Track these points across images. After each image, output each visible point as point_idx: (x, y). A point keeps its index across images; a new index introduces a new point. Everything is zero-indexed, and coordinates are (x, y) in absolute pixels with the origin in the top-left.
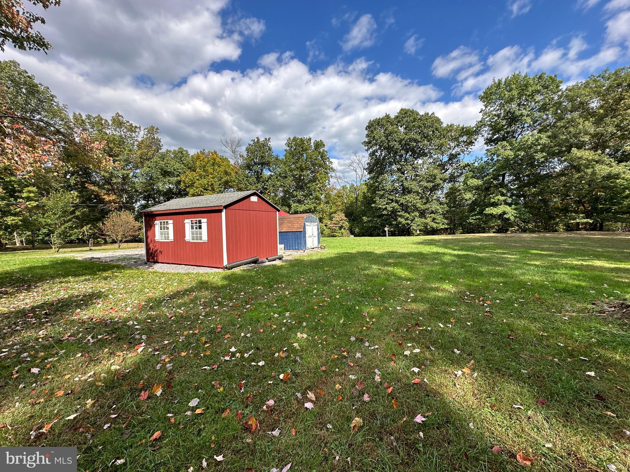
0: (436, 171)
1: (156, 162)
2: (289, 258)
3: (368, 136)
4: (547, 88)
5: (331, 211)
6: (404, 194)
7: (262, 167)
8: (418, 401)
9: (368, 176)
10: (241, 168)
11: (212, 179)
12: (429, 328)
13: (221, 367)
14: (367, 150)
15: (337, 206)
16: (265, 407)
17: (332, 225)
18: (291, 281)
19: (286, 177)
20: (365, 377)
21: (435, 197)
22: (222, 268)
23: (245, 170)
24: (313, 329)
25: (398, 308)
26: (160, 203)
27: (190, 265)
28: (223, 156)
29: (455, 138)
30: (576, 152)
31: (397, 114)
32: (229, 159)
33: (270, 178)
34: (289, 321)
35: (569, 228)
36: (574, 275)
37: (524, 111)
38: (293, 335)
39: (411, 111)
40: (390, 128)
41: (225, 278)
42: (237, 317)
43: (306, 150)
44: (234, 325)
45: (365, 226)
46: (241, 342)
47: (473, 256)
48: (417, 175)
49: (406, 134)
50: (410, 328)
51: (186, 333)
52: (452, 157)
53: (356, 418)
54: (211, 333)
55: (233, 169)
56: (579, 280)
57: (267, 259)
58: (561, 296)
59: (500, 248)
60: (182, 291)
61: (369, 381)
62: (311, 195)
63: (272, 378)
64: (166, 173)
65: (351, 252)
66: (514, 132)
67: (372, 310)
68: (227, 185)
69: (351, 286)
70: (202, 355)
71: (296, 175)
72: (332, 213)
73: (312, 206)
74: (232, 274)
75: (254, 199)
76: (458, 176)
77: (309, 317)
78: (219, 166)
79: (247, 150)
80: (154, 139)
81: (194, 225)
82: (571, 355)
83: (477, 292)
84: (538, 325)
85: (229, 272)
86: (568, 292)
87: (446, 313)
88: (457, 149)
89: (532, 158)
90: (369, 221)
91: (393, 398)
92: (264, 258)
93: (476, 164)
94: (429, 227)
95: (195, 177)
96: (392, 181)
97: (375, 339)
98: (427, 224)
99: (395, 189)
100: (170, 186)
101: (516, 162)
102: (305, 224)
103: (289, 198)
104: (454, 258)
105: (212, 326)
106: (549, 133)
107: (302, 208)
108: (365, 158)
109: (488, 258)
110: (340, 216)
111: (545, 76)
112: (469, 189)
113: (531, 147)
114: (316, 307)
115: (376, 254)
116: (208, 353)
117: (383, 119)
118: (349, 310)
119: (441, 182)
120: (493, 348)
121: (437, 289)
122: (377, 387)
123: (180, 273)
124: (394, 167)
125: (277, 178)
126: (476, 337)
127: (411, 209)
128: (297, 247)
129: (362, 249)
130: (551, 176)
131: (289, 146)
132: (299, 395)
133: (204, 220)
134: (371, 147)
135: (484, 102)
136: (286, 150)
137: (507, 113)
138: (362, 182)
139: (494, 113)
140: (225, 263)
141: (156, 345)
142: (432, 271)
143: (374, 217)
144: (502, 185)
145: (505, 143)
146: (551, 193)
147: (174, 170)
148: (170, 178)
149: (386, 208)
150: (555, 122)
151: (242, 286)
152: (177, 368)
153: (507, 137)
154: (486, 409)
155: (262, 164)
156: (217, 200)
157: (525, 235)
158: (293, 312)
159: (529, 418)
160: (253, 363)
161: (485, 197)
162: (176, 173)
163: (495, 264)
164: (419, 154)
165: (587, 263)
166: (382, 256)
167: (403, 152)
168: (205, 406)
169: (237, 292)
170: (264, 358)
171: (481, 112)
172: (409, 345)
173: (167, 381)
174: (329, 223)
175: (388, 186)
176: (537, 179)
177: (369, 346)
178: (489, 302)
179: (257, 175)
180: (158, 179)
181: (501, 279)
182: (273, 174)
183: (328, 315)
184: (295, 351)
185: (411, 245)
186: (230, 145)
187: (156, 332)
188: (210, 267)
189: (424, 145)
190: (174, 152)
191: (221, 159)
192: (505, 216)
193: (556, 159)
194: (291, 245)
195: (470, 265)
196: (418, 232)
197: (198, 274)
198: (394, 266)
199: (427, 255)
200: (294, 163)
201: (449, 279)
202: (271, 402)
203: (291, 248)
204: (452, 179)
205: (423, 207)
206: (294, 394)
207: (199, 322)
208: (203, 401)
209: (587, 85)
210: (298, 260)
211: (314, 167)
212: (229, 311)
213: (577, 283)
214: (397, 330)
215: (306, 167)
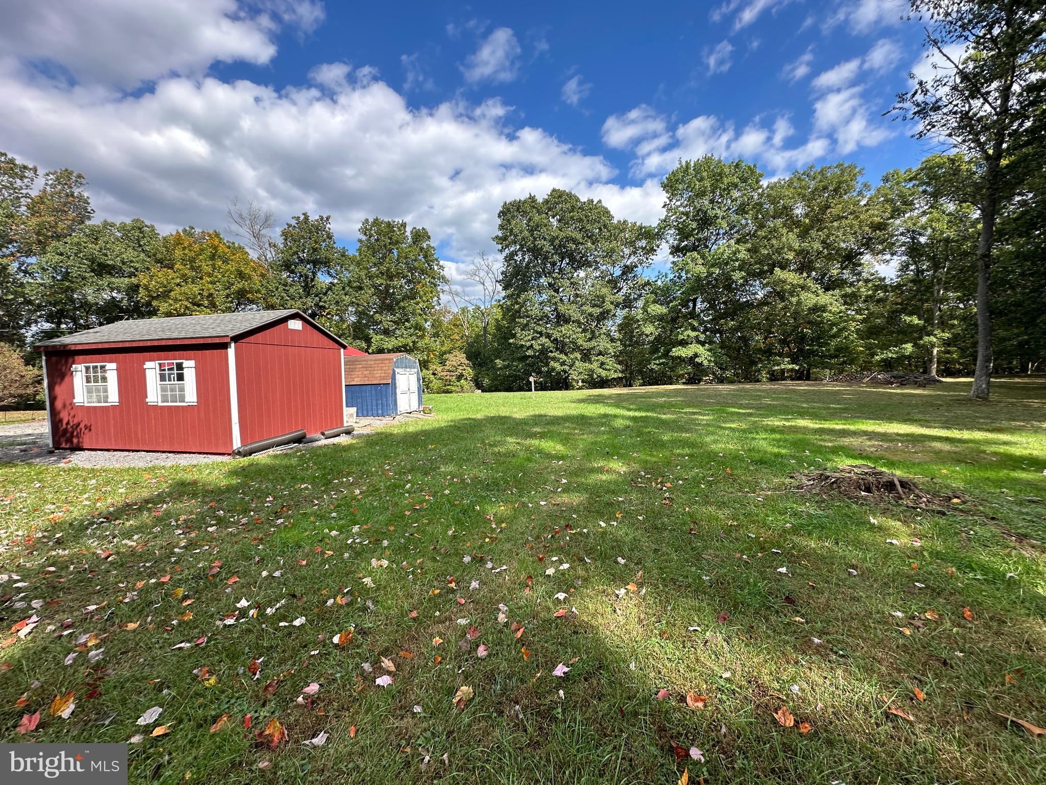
0: (605, 291)
1: (78, 244)
2: (365, 431)
3: (501, 227)
4: (745, 182)
5: (443, 349)
6: (558, 324)
7: (314, 267)
8: (560, 644)
9: (503, 294)
10: (272, 268)
11: (210, 286)
12: (585, 531)
13: (216, 639)
14: (501, 251)
15: (452, 340)
16: (300, 699)
17: (445, 373)
18: (367, 470)
19: (361, 288)
20: (482, 619)
21: (603, 331)
22: (229, 454)
23: (281, 271)
24: (401, 550)
25: (542, 503)
26: (89, 328)
27: (158, 452)
28: (233, 243)
29: (631, 242)
30: (779, 273)
31: (546, 197)
32: (247, 250)
33: (329, 289)
34: (358, 541)
35: (775, 377)
36: (774, 440)
37: (718, 211)
38: (363, 565)
39: (567, 195)
40: (537, 218)
41: (234, 473)
42: (255, 542)
43: (397, 242)
44: (249, 558)
45: (500, 375)
46: (260, 588)
47: (653, 418)
48: (577, 296)
49: (560, 230)
50: (557, 532)
51: (140, 585)
52: (628, 270)
53: (464, 688)
54: (197, 578)
55: (254, 269)
56: (779, 447)
57: (323, 434)
58: (757, 470)
59: (689, 407)
60: (136, 504)
61: (489, 624)
62: (408, 320)
63: (316, 644)
64: (102, 269)
65: (474, 417)
66: (706, 239)
67: (502, 509)
68: (242, 299)
69: (470, 472)
70: (174, 622)
71: (380, 285)
72: (445, 353)
73: (409, 341)
74: (251, 465)
75: (295, 325)
76: (635, 299)
77: (395, 531)
78: (226, 261)
79: (285, 234)
80: (72, 195)
81: (167, 372)
82: (762, 549)
83: (655, 471)
84: (727, 512)
85: (244, 461)
86: (766, 463)
87: (610, 504)
88: (633, 259)
89: (728, 278)
90: (506, 367)
91: (523, 645)
92: (316, 432)
93: (659, 283)
94: (595, 376)
95: (173, 279)
96: (541, 304)
97: (502, 556)
98: (592, 371)
99: (546, 316)
100: (114, 295)
101: (709, 283)
102: (394, 372)
103: (367, 326)
104: (628, 423)
105: (201, 565)
106: (749, 245)
107: (390, 343)
108: (498, 264)
109: (674, 421)
110: (458, 358)
111: (743, 164)
112: (650, 319)
113: (727, 264)
114: (407, 513)
115: (515, 419)
116: (189, 617)
117: (525, 202)
118: (464, 512)
119: (612, 307)
120: (669, 550)
121: (600, 470)
122: (501, 631)
123: (134, 468)
124: (543, 281)
125: (344, 289)
126: (648, 537)
127: (570, 347)
128: (380, 412)
129: (492, 412)
130: (752, 304)
131: (365, 234)
132: (367, 666)
133: (189, 365)
134: (507, 246)
135: (667, 192)
136: (360, 241)
137: (698, 211)
138: (494, 303)
139: (681, 209)
140: (237, 443)
141: (66, 616)
142: (596, 443)
143: (513, 360)
144: (693, 315)
145: (695, 254)
146: (752, 328)
147: (124, 263)
148: (113, 280)
149: (531, 346)
150: (756, 231)
151: (270, 485)
152: (115, 656)
153: (698, 246)
154: (653, 639)
155: (315, 263)
156: (219, 326)
157: (720, 387)
158: (366, 524)
159: (706, 642)
160: (282, 624)
161: (671, 331)
162: (127, 270)
163: (682, 429)
164: (579, 262)
165: (790, 424)
166: (524, 422)
167: (556, 257)
168: (176, 718)
169: (259, 497)
170: (304, 612)
171: (664, 207)
172: (554, 559)
173: (88, 684)
174: (439, 369)
175: (535, 311)
176: (737, 309)
177: (493, 568)
178: (669, 485)
179: (305, 281)
180: (84, 278)
181: (687, 451)
182: (336, 281)
183: (428, 524)
184: (365, 591)
185: (569, 404)
186: (248, 222)
187: (67, 590)
188: (204, 453)
189: (587, 249)
190: (123, 227)
191: (229, 247)
192: (697, 360)
193: (758, 282)
194: (369, 408)
195: (649, 432)
196: (580, 384)
197: (176, 468)
198: (541, 437)
199: (591, 418)
200: (375, 265)
201: (618, 454)
202: (313, 688)
203: (370, 413)
204: (628, 303)
205: (587, 345)
206: (358, 666)
207: (173, 560)
208: (171, 710)
209: (790, 184)
210: (382, 433)
211: (412, 274)
212: (239, 533)
213: (776, 450)
214: (538, 537)
215: (398, 273)
